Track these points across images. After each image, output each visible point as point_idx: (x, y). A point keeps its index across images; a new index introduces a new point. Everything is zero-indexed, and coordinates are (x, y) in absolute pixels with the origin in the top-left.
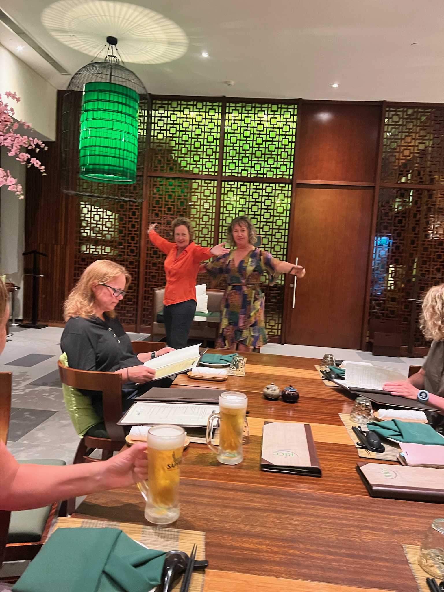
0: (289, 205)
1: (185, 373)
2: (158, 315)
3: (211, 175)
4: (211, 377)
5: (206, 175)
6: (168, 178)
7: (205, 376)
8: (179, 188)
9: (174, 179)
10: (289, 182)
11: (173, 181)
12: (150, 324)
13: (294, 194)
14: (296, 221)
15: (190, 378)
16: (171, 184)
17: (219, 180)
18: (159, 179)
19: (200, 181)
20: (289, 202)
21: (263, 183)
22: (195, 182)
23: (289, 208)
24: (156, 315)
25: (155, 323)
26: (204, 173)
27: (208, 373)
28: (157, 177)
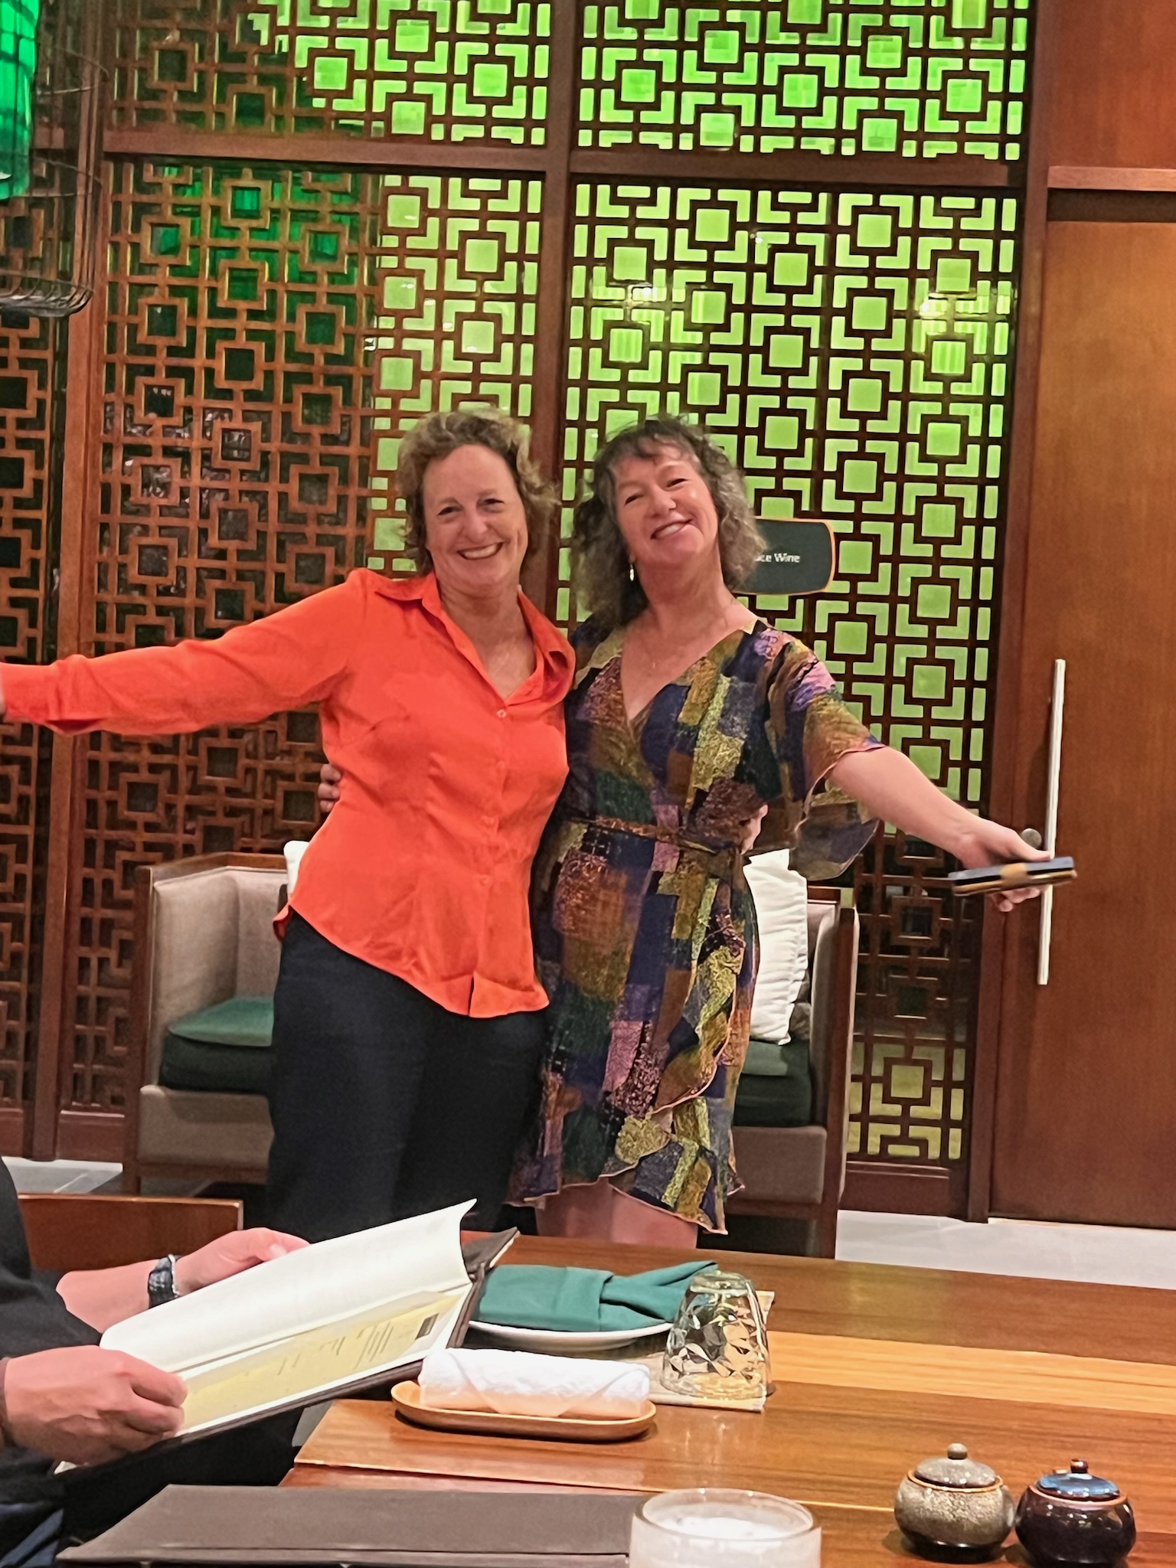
0: (1002, 330)
1: (377, 1391)
2: (173, 1041)
3: (506, 143)
4: (547, 1413)
5: (468, 141)
6: (229, 167)
7: (505, 1410)
8: (302, 228)
9: (266, 168)
10: (1001, 179)
11: (265, 186)
12: (116, 1101)
13: (1034, 257)
14: (1047, 428)
15: (411, 1420)
16: (248, 202)
17: (558, 174)
18: (170, 175)
19: (432, 184)
20: (1004, 306)
21: (836, 191)
22: (405, 190)
23: (1001, 348)
24: (156, 1042)
25: (151, 1089)
26: (459, 133)
27: (524, 1389)
28: (161, 161)
